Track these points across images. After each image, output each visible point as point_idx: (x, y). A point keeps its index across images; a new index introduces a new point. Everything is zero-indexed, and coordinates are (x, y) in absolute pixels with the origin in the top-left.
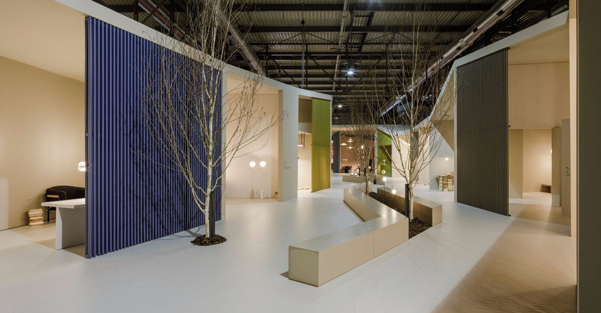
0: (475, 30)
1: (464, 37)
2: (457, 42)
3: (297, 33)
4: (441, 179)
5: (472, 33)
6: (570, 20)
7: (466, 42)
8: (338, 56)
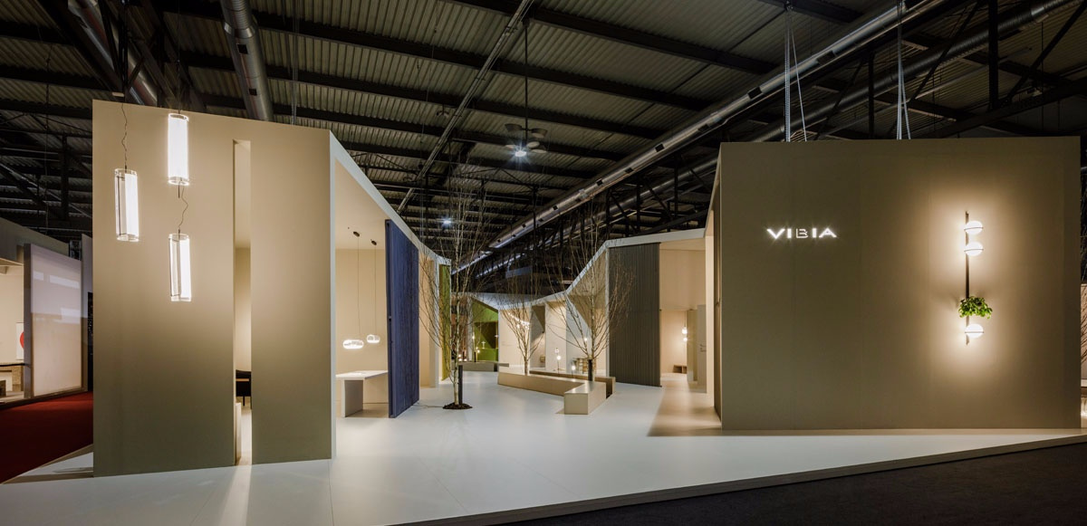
0: (600, 183)
1: (585, 188)
2: (577, 191)
3: (360, 153)
4: (581, 361)
5: (596, 185)
6: (707, 237)
7: (587, 193)
8: (411, 189)
